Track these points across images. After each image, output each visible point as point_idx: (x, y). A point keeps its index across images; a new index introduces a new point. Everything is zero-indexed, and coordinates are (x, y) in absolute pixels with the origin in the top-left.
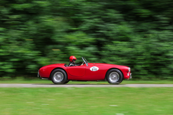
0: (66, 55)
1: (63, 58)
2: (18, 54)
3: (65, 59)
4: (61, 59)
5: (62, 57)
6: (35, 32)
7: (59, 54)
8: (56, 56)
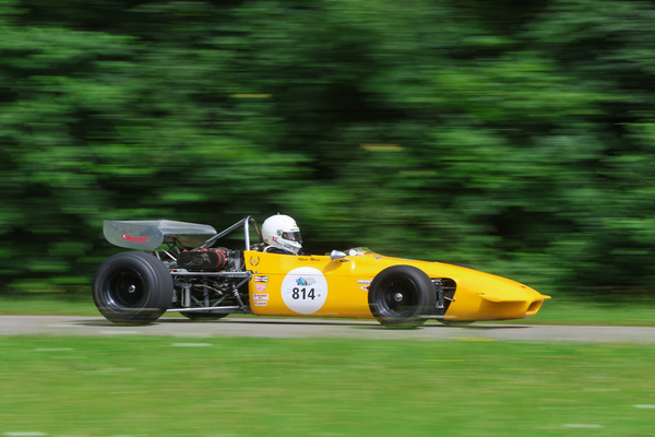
0: (432, 173)
1: (421, 189)
2: (198, 164)
3: (428, 195)
4: (406, 195)
5: (416, 184)
6: (286, 59)
7: (397, 170)
8: (384, 177)
